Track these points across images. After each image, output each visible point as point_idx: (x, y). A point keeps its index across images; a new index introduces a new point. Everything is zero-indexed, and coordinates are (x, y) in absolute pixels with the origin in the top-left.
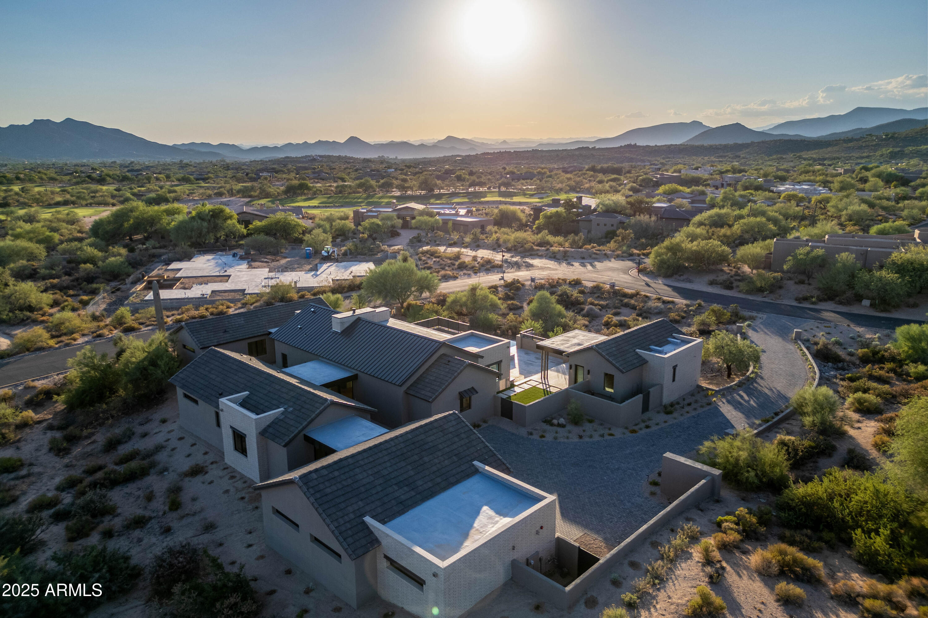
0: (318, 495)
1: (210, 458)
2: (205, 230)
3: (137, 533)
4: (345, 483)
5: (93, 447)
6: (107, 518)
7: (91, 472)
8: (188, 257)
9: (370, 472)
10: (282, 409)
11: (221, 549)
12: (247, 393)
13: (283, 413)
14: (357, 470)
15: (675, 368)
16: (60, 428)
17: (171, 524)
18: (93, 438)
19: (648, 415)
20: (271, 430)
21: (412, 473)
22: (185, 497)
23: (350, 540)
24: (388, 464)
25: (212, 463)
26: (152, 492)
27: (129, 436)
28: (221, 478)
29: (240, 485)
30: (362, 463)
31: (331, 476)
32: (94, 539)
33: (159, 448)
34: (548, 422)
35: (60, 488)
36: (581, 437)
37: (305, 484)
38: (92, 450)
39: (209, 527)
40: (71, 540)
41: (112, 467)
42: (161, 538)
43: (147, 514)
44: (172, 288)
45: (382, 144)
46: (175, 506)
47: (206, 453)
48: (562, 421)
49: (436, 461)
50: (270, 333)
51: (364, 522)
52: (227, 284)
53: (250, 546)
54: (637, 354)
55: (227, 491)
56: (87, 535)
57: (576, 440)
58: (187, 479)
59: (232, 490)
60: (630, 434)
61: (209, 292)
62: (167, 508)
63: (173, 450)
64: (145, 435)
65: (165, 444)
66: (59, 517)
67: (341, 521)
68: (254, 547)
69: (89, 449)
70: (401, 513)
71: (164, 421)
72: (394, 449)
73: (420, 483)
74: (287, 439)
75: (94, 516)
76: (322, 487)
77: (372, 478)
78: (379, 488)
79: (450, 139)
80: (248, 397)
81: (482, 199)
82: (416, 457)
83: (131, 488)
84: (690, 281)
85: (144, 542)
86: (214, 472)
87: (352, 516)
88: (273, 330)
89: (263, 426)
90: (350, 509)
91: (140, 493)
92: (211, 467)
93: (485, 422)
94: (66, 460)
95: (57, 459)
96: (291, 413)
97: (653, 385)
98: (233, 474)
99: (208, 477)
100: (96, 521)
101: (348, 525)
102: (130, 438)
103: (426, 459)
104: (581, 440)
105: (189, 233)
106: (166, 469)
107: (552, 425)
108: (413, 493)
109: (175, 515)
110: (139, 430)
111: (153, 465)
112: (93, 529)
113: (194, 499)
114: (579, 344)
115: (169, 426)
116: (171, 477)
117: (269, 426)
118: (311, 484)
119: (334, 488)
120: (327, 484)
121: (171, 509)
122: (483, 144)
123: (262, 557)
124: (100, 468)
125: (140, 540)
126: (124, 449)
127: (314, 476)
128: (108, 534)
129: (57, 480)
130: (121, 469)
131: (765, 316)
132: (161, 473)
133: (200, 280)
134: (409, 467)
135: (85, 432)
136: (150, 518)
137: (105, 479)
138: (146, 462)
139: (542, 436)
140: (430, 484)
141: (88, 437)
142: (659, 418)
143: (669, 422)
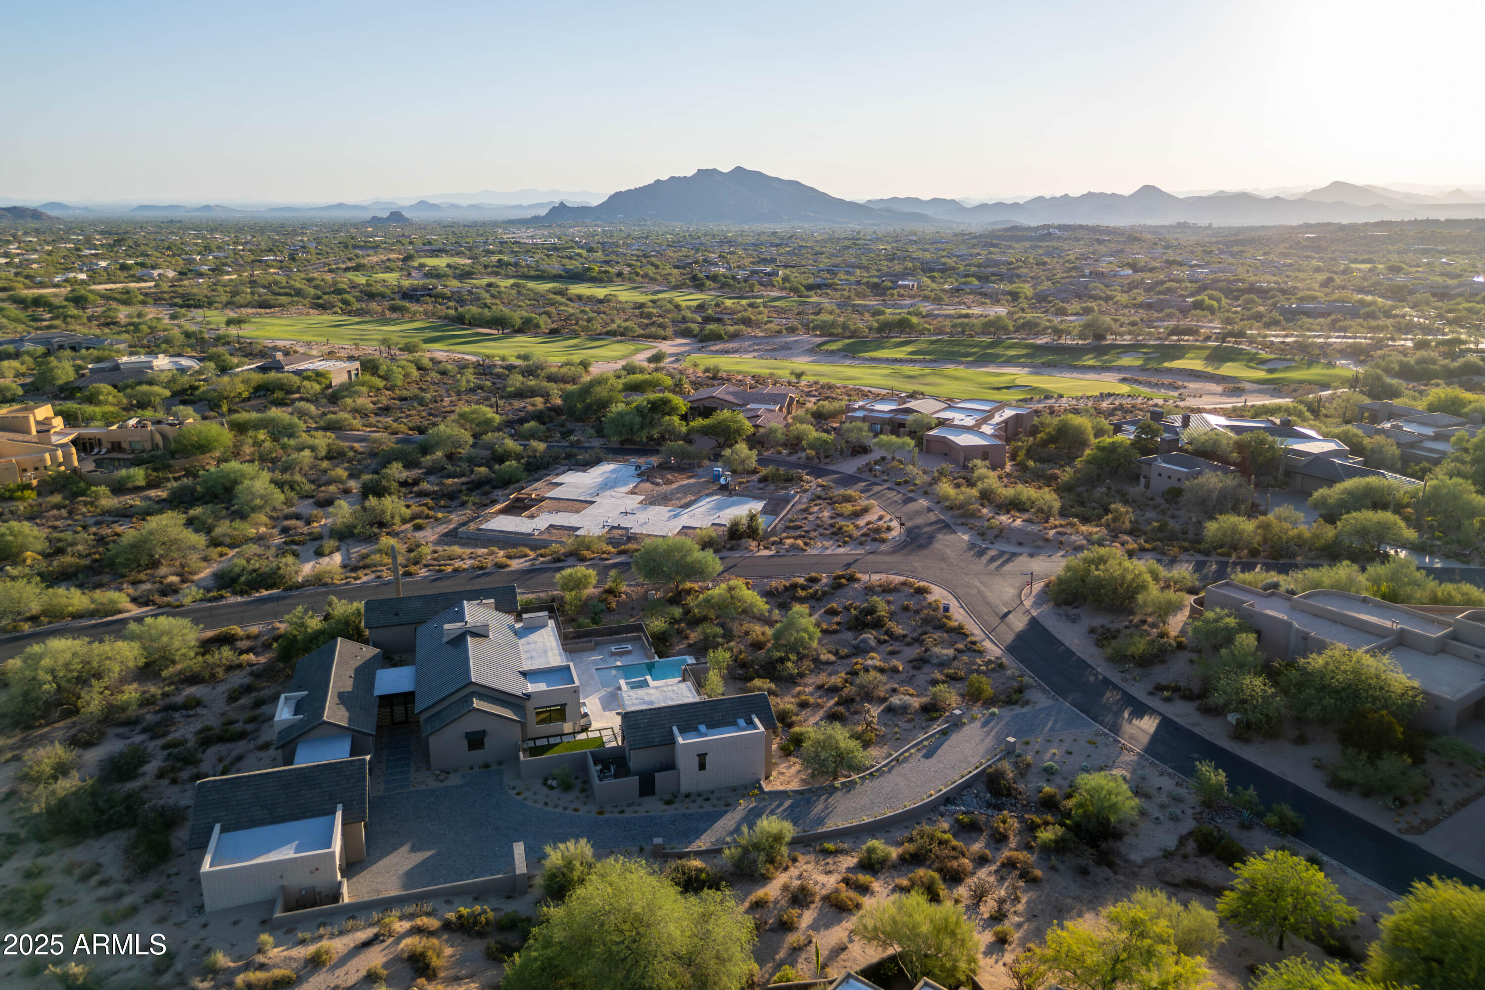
0: (200, 799)
2: (636, 427)
4: (226, 795)
5: (252, 700)
7: (226, 724)
8: (592, 464)
10: (302, 716)
12: (307, 693)
13: (300, 720)
15: (701, 756)
19: (642, 799)
21: (281, 800)
24: (269, 789)
34: (545, 783)
36: (546, 804)
38: (249, 703)
40: (158, 778)
44: (519, 515)
45: (1200, 199)
48: (554, 783)
49: (309, 796)
51: (213, 827)
52: (576, 517)
54: (671, 731)
57: (541, 806)
60: (596, 815)
61: (544, 527)
62: (220, 771)
73: (280, 810)
75: (186, 764)
77: (248, 797)
78: (247, 806)
79: (1337, 185)
80: (304, 697)
81: (1167, 365)
82: (296, 789)
84: (1075, 620)
87: (210, 820)
90: (213, 815)
93: (499, 764)
96: (304, 721)
97: (672, 768)
100: (184, 767)
101: (202, 826)
103: (303, 793)
108: (268, 816)
112: (174, 773)
124: (234, 722)
125: (185, 791)
129: (204, 724)
130: (236, 727)
131: (1051, 703)
132: (251, 740)
133: (562, 504)
134: (284, 796)
139: (519, 794)
140: (287, 813)
142: (653, 807)
143: (652, 814)
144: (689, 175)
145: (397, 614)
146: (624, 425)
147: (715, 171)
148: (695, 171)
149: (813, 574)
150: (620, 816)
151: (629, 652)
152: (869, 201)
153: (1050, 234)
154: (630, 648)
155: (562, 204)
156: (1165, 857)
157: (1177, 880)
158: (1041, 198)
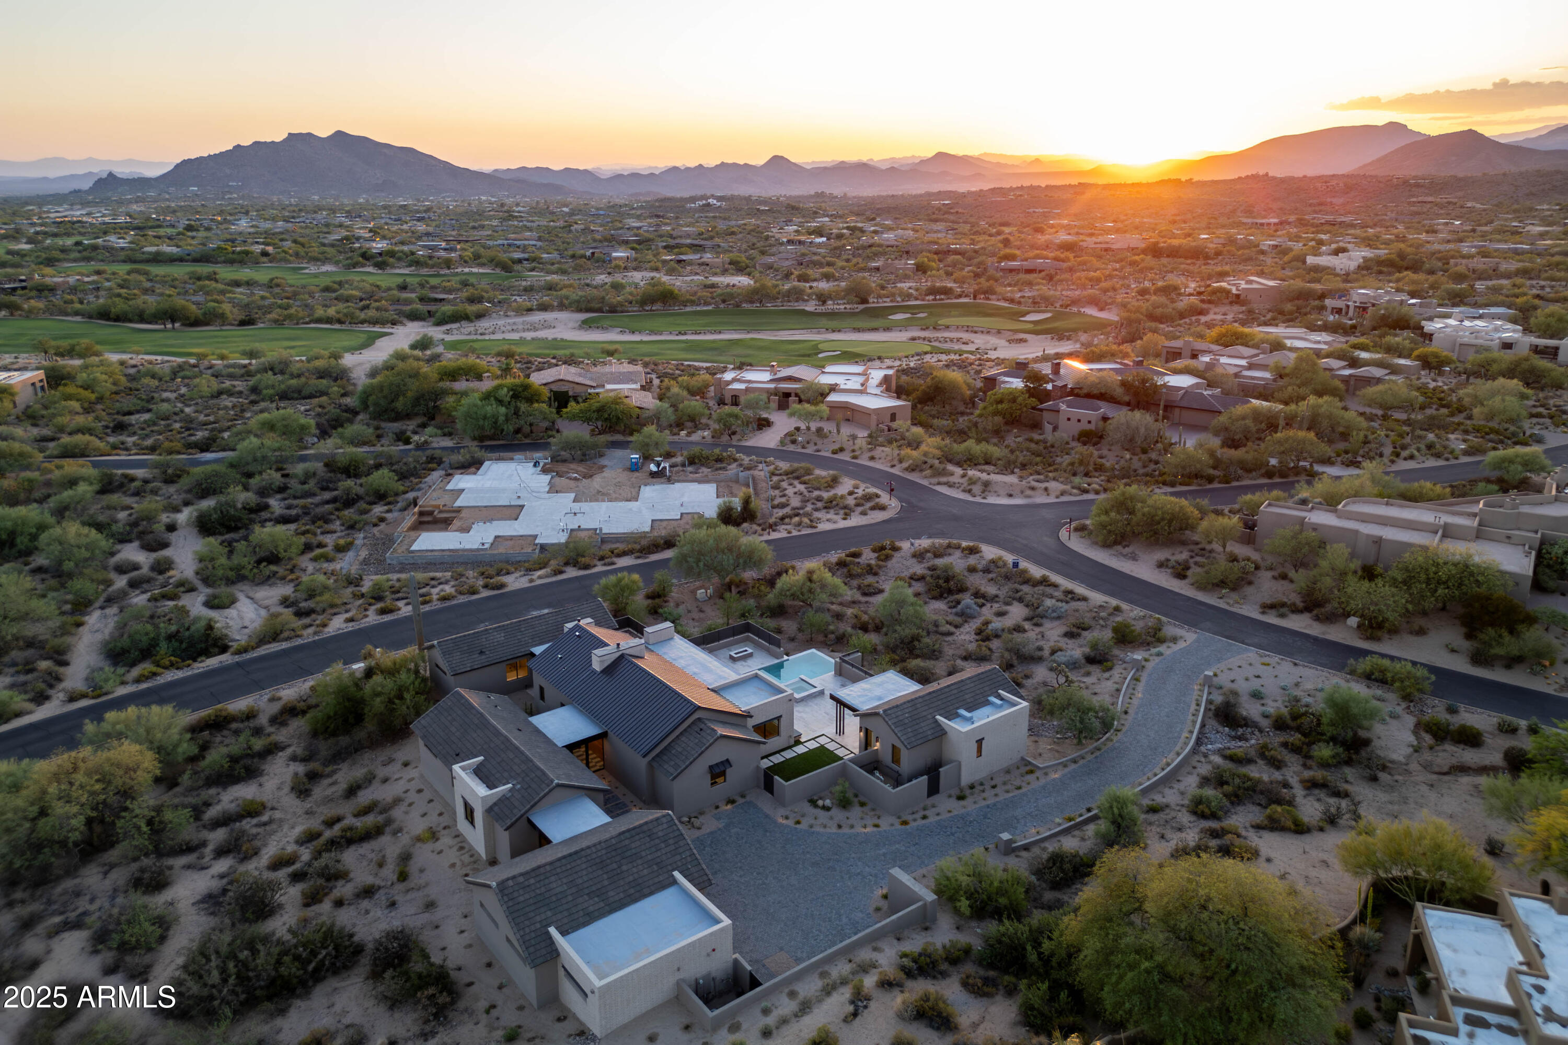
0: (511, 904)
1: (444, 820)
2: (502, 419)
3: (365, 904)
4: (538, 892)
5: (333, 789)
6: (340, 883)
7: (330, 823)
8: (472, 465)
9: (565, 881)
10: (510, 785)
11: (437, 931)
12: (482, 758)
13: (511, 790)
14: (553, 879)
15: (980, 742)
16: (304, 760)
17: (396, 898)
18: (335, 777)
19: (935, 799)
20: (496, 809)
21: (606, 883)
22: (413, 867)
23: (532, 949)
24: (584, 872)
25: (445, 828)
26: (384, 856)
27: (369, 779)
28: (450, 847)
29: (466, 858)
30: (559, 870)
31: (527, 883)
32: (326, 906)
33: (397, 801)
34: (813, 802)
35: (301, 842)
36: (840, 827)
37: (501, 891)
38: (333, 793)
39: (430, 905)
40: (307, 905)
41: (349, 821)
42: (386, 912)
43: (378, 882)
44: (445, 530)
45: (825, 168)
46: (403, 877)
47: (441, 814)
48: (828, 802)
49: (635, 870)
50: (532, 655)
51: (548, 933)
52: (516, 524)
53: (462, 932)
54: (936, 721)
55: (453, 865)
56: (320, 901)
57: (834, 830)
58: (418, 845)
59: (459, 864)
60: (900, 827)
61: (490, 539)
62: (395, 877)
63: (410, 805)
64: (385, 780)
65: (403, 795)
66: (297, 877)
67: (527, 930)
68: (465, 934)
69: (329, 792)
70: (585, 924)
71: (406, 764)
72: (594, 856)
73: (611, 893)
74: (509, 823)
75: (328, 880)
76: (516, 894)
77: (565, 887)
78: (570, 898)
80: (481, 764)
82: (615, 866)
83: (365, 849)
84: (1134, 558)
85: (372, 914)
86: (446, 840)
87: (538, 926)
88: (538, 650)
89: (490, 803)
90: (538, 918)
91: (373, 855)
92: (443, 832)
93: (743, 796)
94: (307, 805)
95: (297, 802)
96: (518, 790)
97: (951, 762)
98: (463, 845)
99: (438, 845)
100: (330, 885)
101: (533, 935)
102: (370, 782)
103: (624, 868)
104: (840, 831)
105: (481, 422)
106: (400, 830)
107: (816, 806)
108: (602, 904)
109: (400, 887)
110: (381, 772)
111: (389, 822)
112: (326, 894)
113: (422, 871)
114: (880, 698)
115: (411, 772)
116: (404, 839)
117: (495, 804)
118: (506, 892)
119: (527, 896)
120: (521, 892)
121: (398, 880)
122: (998, 164)
123: (470, 946)
124: (339, 819)
125: (367, 912)
126: (365, 797)
127: (510, 883)
128: (339, 903)
129: (298, 830)
130: (358, 823)
131: (1194, 636)
132: (395, 833)
133: (487, 512)
134: (605, 876)
135: (328, 769)
136: (379, 888)
137: (342, 837)
138: (380, 819)
139: (798, 822)
140: (622, 895)
141: (329, 775)
142: (945, 805)
143: (955, 813)
144: (278, 139)
145: (482, 653)
146: (485, 418)
147: (310, 135)
148: (285, 136)
149: (853, 550)
150: (924, 822)
151: (751, 655)
152: (496, 171)
153: (708, 205)
154: (750, 651)
155: (111, 175)
156: (1416, 751)
157: (1445, 769)
158: (675, 169)
